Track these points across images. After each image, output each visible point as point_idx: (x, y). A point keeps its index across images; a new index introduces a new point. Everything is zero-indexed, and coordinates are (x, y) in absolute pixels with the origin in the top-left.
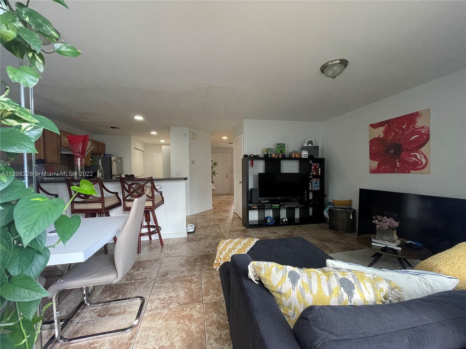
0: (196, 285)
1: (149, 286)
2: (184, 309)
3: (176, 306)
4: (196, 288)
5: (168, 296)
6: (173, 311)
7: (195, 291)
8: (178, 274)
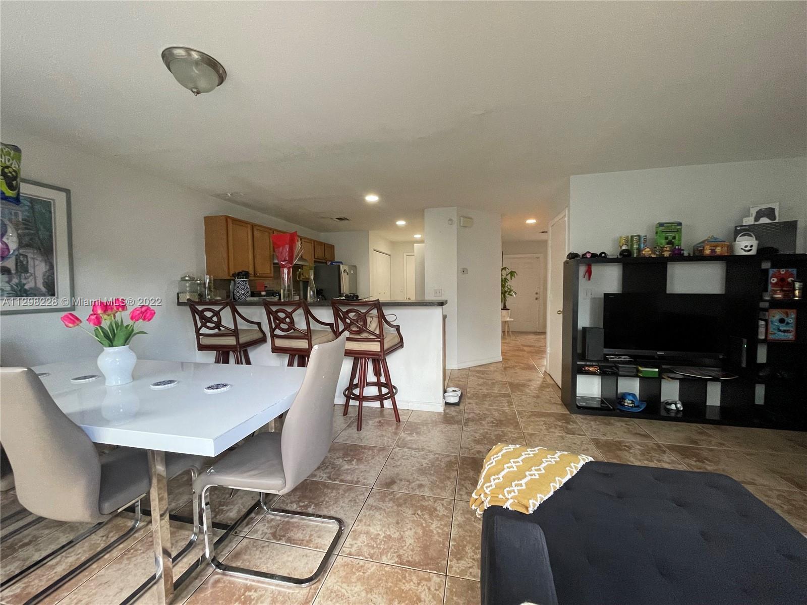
0: (441, 525)
1: (359, 500)
2: (407, 575)
3: (394, 562)
4: (440, 531)
5: (384, 533)
6: (386, 572)
7: (436, 537)
8: (412, 489)
